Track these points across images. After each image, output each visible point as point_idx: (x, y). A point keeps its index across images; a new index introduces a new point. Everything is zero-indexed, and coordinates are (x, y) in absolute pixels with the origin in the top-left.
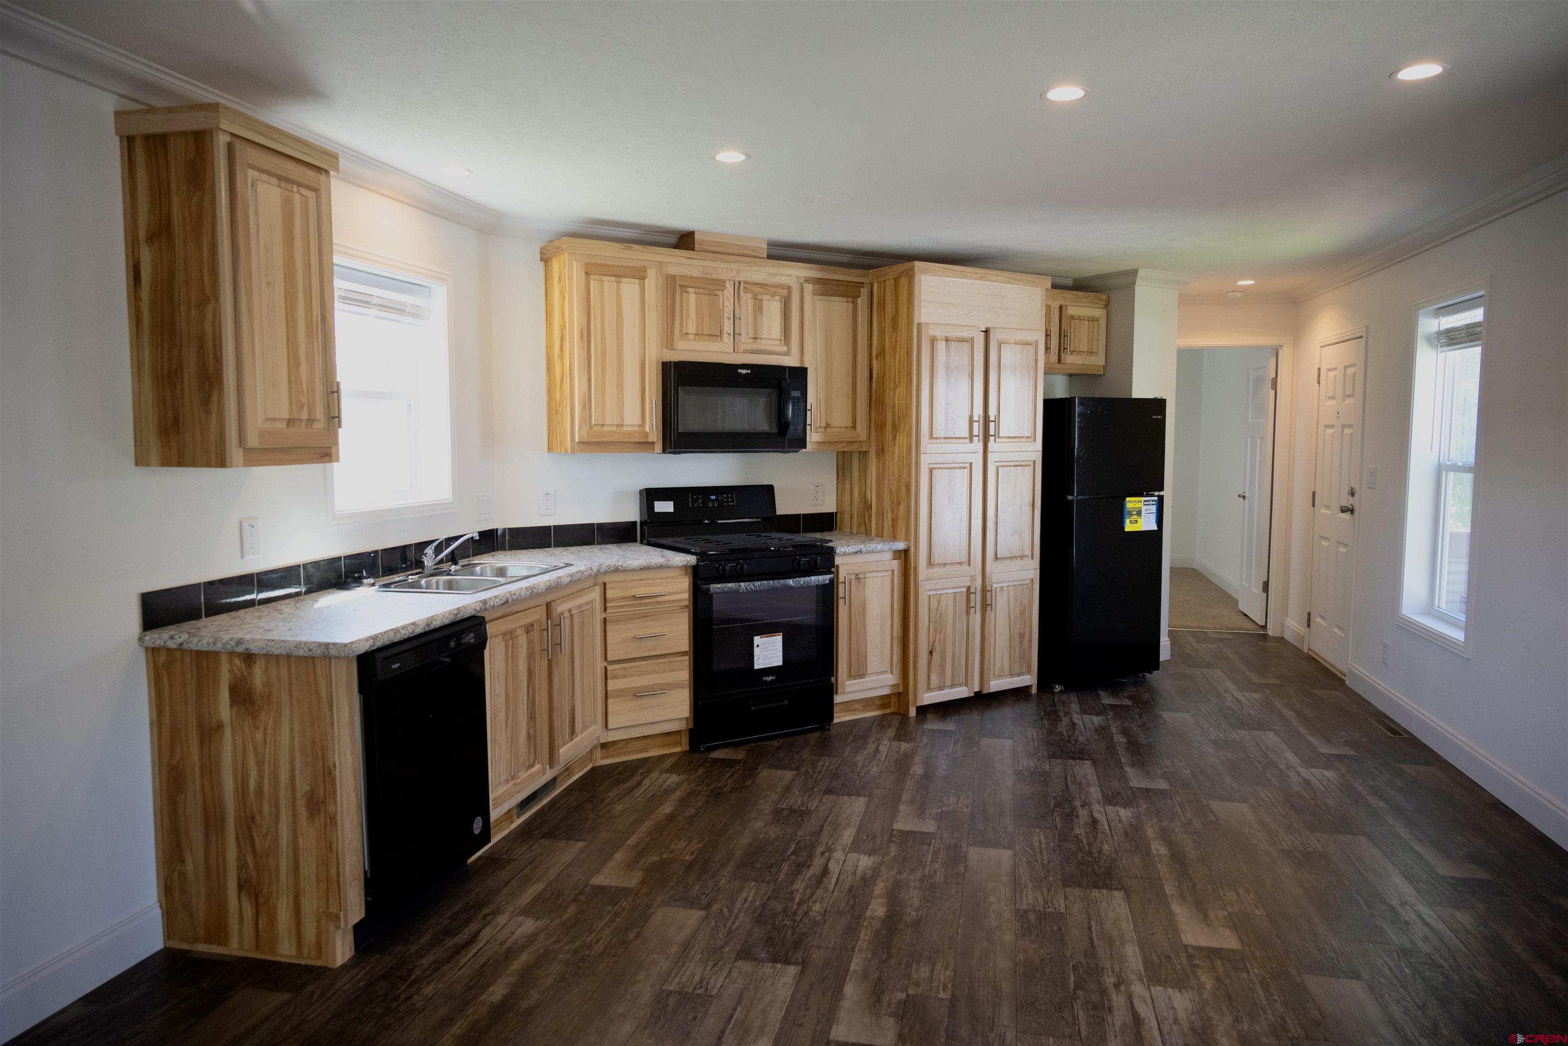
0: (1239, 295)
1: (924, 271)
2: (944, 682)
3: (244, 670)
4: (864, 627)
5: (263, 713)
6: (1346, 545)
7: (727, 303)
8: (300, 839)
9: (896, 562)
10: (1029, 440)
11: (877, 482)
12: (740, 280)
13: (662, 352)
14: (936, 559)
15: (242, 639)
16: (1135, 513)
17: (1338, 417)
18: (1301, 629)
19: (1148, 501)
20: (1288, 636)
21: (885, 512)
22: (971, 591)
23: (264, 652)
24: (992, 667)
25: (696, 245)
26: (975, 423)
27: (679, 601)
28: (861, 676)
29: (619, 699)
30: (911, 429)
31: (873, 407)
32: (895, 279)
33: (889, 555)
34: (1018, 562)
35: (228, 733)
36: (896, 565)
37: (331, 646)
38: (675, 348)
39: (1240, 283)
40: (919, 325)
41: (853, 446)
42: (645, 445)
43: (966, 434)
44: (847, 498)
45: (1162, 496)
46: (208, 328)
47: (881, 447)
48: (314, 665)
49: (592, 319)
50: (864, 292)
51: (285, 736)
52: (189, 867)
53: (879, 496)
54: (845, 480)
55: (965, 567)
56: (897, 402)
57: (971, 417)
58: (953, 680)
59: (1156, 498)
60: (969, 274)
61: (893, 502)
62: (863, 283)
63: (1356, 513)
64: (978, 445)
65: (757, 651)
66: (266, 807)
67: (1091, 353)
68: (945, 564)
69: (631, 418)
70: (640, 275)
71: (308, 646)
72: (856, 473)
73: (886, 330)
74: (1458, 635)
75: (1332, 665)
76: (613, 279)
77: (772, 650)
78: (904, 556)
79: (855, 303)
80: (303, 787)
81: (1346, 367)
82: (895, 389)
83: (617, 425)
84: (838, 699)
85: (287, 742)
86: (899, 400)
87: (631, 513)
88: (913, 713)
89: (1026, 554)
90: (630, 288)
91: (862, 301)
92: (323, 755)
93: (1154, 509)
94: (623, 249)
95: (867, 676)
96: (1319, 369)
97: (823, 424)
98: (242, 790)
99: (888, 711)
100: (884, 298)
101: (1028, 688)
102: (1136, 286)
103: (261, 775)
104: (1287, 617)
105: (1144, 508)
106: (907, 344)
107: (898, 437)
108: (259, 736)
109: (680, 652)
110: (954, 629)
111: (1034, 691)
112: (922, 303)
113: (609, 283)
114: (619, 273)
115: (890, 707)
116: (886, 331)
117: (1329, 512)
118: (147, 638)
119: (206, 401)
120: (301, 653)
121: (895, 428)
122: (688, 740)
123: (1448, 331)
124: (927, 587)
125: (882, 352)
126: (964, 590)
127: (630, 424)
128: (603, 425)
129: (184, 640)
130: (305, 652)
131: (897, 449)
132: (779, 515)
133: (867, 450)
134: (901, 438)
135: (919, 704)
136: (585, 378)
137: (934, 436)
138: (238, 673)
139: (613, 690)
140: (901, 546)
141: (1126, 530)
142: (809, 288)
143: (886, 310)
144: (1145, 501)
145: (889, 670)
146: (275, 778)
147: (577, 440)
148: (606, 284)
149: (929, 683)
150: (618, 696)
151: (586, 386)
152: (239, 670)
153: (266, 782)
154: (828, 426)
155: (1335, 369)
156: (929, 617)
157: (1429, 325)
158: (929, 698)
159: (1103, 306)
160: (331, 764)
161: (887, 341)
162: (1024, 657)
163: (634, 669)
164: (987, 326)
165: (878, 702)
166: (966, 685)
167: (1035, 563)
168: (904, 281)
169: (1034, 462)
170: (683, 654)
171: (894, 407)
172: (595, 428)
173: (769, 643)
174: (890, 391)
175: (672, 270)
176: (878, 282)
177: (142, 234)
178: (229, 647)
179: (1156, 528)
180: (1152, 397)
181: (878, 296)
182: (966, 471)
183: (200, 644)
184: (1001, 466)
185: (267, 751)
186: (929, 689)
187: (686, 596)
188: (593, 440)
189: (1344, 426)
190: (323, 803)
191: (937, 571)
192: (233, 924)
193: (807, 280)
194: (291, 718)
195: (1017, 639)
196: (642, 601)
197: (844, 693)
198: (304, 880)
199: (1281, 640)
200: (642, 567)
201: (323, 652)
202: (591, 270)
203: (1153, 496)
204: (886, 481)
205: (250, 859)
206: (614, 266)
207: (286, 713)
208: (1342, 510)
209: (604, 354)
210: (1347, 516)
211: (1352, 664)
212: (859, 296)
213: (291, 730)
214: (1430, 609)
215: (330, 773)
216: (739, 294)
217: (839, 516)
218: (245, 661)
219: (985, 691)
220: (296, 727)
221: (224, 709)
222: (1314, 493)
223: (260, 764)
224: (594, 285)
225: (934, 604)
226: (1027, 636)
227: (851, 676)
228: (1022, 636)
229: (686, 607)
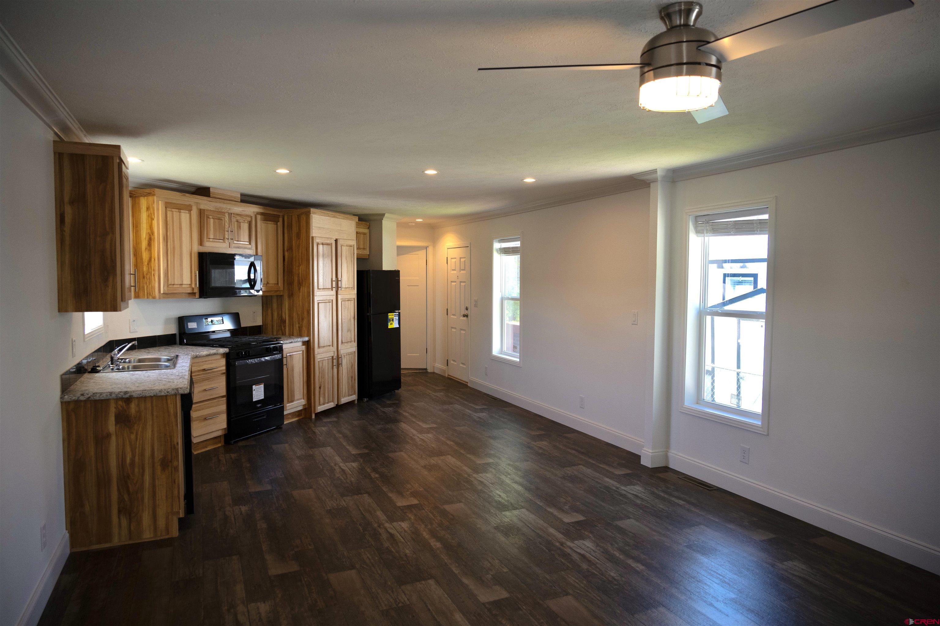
0: (414, 224)
1: (314, 213)
2: (325, 401)
3: (124, 406)
4: (293, 378)
5: (136, 425)
6: (464, 330)
7: (226, 224)
8: (157, 481)
9: (304, 347)
10: (352, 289)
11: (289, 309)
12: (231, 212)
13: (198, 247)
14: (321, 345)
15: (127, 391)
16: (391, 320)
17: (458, 278)
18: (444, 367)
19: (396, 315)
20: (436, 371)
21: (294, 324)
22: (334, 358)
23: (141, 396)
24: (342, 393)
25: (211, 195)
26: (333, 282)
27: (221, 370)
28: (292, 401)
29: (197, 422)
30: (310, 284)
31: (286, 274)
32: (298, 215)
33: (300, 344)
34: (350, 344)
35: (114, 438)
36: (304, 348)
37: (179, 389)
38: (205, 245)
39: (416, 220)
40: (313, 237)
41: (277, 293)
42: (192, 294)
43: (330, 287)
44: (270, 318)
45: (400, 312)
46: (108, 246)
47: (291, 293)
48: (167, 400)
49: (169, 231)
50: (281, 219)
51: (149, 434)
52: (87, 508)
53: (291, 317)
54: (268, 309)
55: (331, 347)
56: (300, 272)
57: (332, 279)
58: (328, 400)
59: (398, 313)
60: (330, 215)
61: (299, 319)
62: (279, 215)
63: (469, 317)
64: (334, 292)
65: (254, 392)
66: (136, 470)
67: (364, 249)
68: (324, 346)
69: (186, 280)
70: (189, 208)
71: (166, 390)
72: (275, 306)
73: (293, 238)
74: (518, 360)
75: (460, 380)
76: (177, 210)
77: (260, 392)
78: (308, 344)
79: (277, 224)
80: (158, 456)
81: (460, 258)
82: (299, 266)
83: (180, 284)
84: (285, 413)
85: (150, 436)
86: (301, 271)
87: (172, 330)
88: (313, 416)
89: (352, 340)
90: (185, 216)
91: (280, 224)
92: (171, 439)
93: (397, 318)
94: (182, 196)
95: (295, 401)
96: (447, 258)
97: (266, 283)
98: (122, 464)
99: (301, 417)
100: (291, 224)
101: (354, 401)
102: (383, 221)
103: (134, 456)
104: (435, 363)
105: (394, 318)
106: (306, 245)
107: (301, 289)
108: (133, 437)
109: (220, 397)
110: (328, 376)
111: (356, 402)
112: (313, 227)
113: (176, 213)
114: (180, 208)
115: (302, 416)
116: (293, 240)
117: (456, 317)
118: (66, 397)
119: (105, 280)
120: (163, 394)
121: (300, 284)
122: (224, 440)
123: (504, 248)
124: (318, 357)
125: (290, 249)
126: (331, 358)
127: (186, 283)
128: (174, 284)
129: (91, 395)
130: (165, 393)
131: (301, 294)
132: (243, 327)
133: (283, 294)
134: (304, 289)
135: (316, 412)
136: (166, 261)
137: (319, 288)
138: (121, 409)
139: (195, 417)
140: (306, 339)
141: (389, 327)
142: (259, 217)
143: (293, 229)
144: (395, 315)
145: (302, 397)
146: (142, 455)
147: (162, 292)
148: (174, 213)
149: (319, 402)
150: (197, 420)
151: (166, 264)
152: (121, 407)
153: (137, 458)
154: (268, 283)
155: (456, 258)
156: (319, 371)
157: (497, 245)
158: (320, 408)
159: (367, 228)
160: (175, 443)
161: (294, 244)
162: (353, 387)
163: (204, 406)
164: (336, 238)
165: (297, 414)
166: (333, 402)
167: (356, 344)
168: (303, 217)
169: (354, 299)
170: (223, 397)
171: (299, 274)
172: (170, 286)
173: (259, 388)
174: (296, 267)
175: (202, 207)
176: (288, 216)
177: (66, 199)
178: (120, 396)
179: (399, 326)
180: (394, 270)
181: (288, 222)
182: (331, 303)
183: (102, 396)
184: (343, 301)
185: (138, 443)
186: (320, 405)
187: (224, 368)
188: (170, 292)
189: (461, 282)
190: (170, 462)
191: (321, 350)
192: (115, 530)
193: (258, 213)
194: (153, 425)
195: (350, 379)
196: (207, 372)
197: (286, 410)
198: (159, 500)
199: (434, 373)
200: (207, 355)
201: (175, 392)
202: (168, 205)
203: (396, 312)
204: (295, 309)
205: (126, 497)
206: (178, 204)
207: (150, 423)
208: (463, 316)
209: (174, 248)
210: (465, 318)
211: (471, 377)
212: (279, 221)
213: (152, 431)
214: (501, 352)
215: (175, 448)
216: (231, 219)
217: (264, 326)
218: (125, 402)
219: (340, 404)
220: (156, 429)
221: (112, 426)
222: (447, 309)
223: (133, 450)
224: (169, 213)
225: (321, 365)
226: (354, 377)
227: (289, 402)
228: (352, 377)
229: (224, 373)
